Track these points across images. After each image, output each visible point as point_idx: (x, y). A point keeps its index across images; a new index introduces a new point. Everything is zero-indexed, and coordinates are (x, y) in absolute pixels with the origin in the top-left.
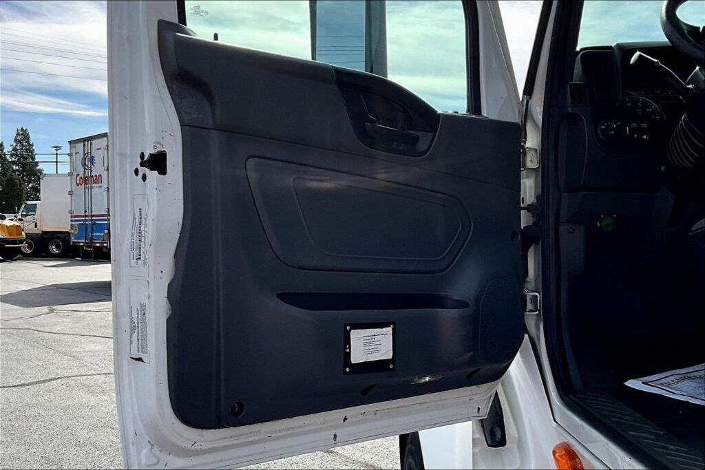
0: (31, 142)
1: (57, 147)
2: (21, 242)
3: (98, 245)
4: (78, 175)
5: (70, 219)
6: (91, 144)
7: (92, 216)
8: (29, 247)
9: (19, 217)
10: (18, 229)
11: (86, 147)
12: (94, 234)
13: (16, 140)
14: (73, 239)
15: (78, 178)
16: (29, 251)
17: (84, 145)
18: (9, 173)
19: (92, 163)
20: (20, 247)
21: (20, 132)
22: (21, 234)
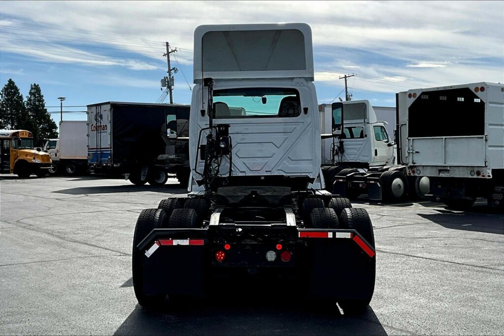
0: (42, 95)
1: (61, 98)
2: (49, 165)
3: (105, 165)
4: (92, 125)
5: (87, 150)
6: (101, 107)
7: (101, 148)
8: (54, 169)
9: (45, 149)
10: (48, 157)
11: (98, 109)
12: (102, 159)
13: (30, 93)
15: (93, 127)
16: (54, 172)
17: (96, 108)
18: (27, 118)
19: (101, 118)
20: (48, 169)
21: (33, 87)
22: (49, 161)
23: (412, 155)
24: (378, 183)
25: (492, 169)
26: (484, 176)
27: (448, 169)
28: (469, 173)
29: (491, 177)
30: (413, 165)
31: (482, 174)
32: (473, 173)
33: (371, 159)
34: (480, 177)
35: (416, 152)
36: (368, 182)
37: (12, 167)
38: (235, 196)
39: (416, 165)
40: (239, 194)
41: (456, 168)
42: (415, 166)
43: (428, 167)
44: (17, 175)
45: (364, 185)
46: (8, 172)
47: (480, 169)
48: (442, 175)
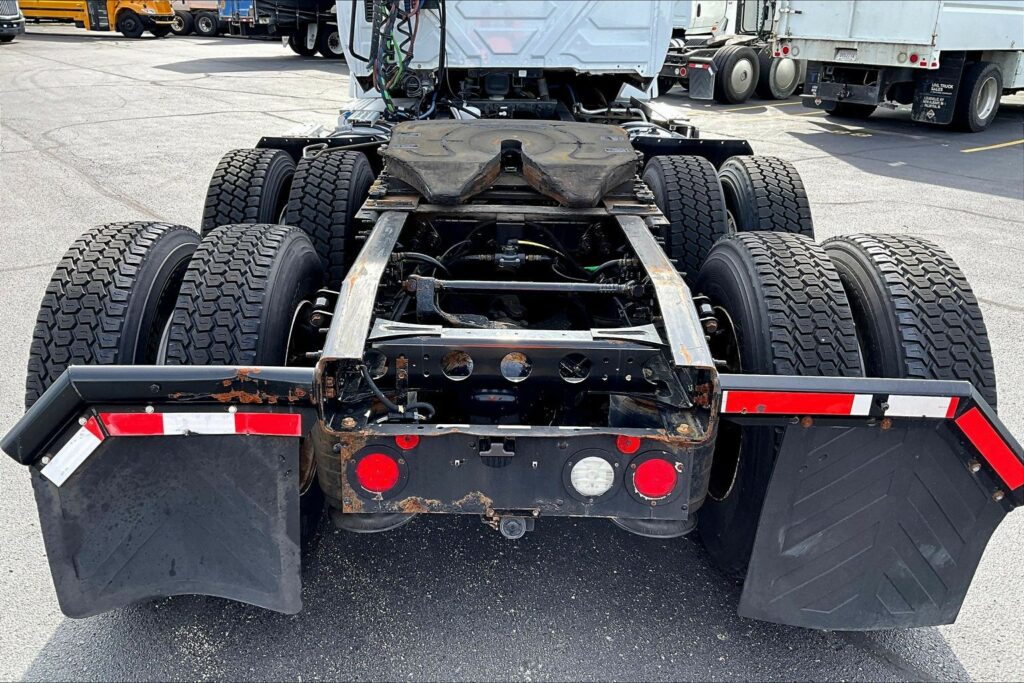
2: (171, 18)
3: (244, 20)
8: (180, 24)
10: (166, 5)
12: (240, 10)
14: (221, 14)
16: (180, 29)
20: (170, 25)
22: (169, 10)
23: (788, 18)
24: (710, 69)
25: (942, 53)
26: (924, 64)
27: (855, 47)
28: (895, 57)
29: (938, 67)
30: (786, 37)
31: (920, 60)
32: (903, 57)
33: (690, 21)
34: (917, 65)
35: (796, 12)
36: (691, 65)
37: (112, 20)
38: (446, 165)
39: (791, 37)
40: (461, 156)
41: (871, 46)
42: (791, 40)
43: (815, 43)
44: (120, 34)
45: (683, 72)
46: (107, 29)
47: (919, 51)
48: (842, 59)
